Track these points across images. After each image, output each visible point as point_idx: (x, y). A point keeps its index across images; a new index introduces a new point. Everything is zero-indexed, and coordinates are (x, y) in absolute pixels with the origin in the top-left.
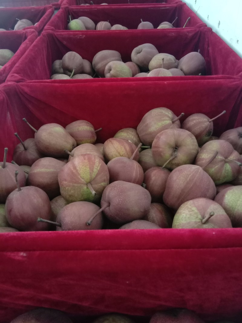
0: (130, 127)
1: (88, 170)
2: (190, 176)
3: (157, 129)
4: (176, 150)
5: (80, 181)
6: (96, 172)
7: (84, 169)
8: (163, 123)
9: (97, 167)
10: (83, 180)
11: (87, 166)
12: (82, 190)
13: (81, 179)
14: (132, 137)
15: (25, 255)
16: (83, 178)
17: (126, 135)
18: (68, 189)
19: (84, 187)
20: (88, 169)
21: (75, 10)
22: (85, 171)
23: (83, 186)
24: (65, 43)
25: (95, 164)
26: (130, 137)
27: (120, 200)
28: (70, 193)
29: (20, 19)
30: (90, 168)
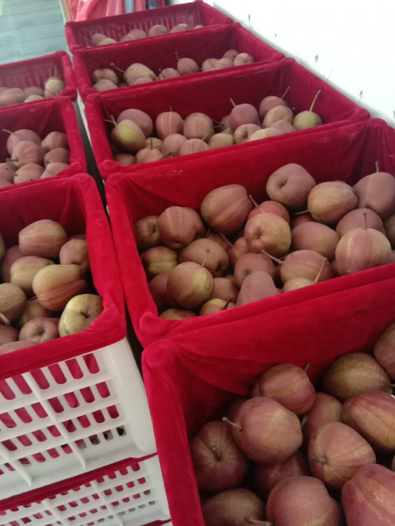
14: (378, 376)
17: (366, 374)
21: (111, 99)
24: (149, 188)
26: (374, 376)
29: (13, 131)
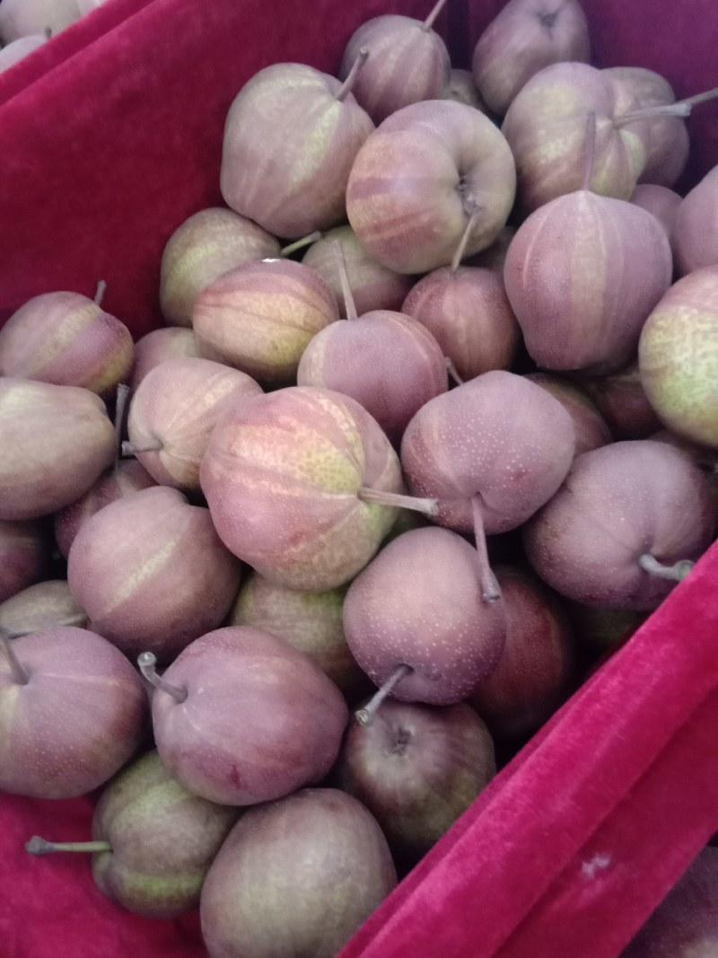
0: (191, 212)
1: (337, 454)
2: (601, 238)
3: (323, 156)
4: (465, 186)
5: (341, 508)
6: (357, 439)
7: (322, 459)
8: (326, 124)
9: (349, 423)
10: (343, 497)
11: (324, 446)
12: (363, 527)
13: (335, 497)
15: (602, 862)
16: (340, 490)
18: (321, 558)
19: (361, 512)
20: (335, 450)
22: (331, 464)
23: (358, 511)
25: (334, 420)
27: (513, 461)
28: (336, 564)
30: (334, 443)
